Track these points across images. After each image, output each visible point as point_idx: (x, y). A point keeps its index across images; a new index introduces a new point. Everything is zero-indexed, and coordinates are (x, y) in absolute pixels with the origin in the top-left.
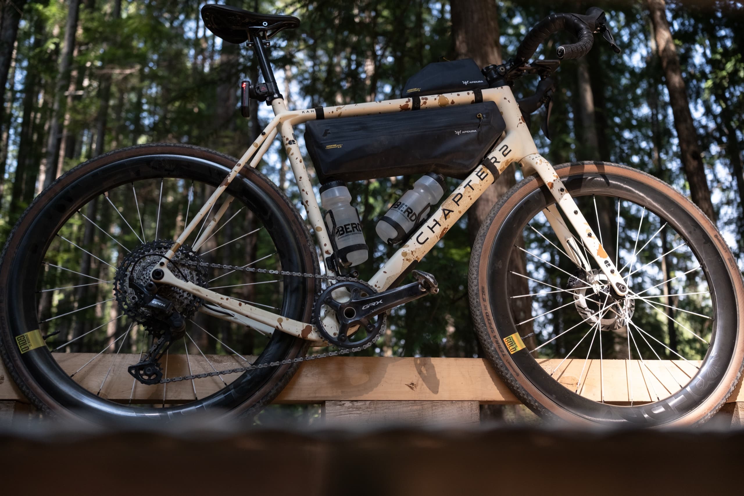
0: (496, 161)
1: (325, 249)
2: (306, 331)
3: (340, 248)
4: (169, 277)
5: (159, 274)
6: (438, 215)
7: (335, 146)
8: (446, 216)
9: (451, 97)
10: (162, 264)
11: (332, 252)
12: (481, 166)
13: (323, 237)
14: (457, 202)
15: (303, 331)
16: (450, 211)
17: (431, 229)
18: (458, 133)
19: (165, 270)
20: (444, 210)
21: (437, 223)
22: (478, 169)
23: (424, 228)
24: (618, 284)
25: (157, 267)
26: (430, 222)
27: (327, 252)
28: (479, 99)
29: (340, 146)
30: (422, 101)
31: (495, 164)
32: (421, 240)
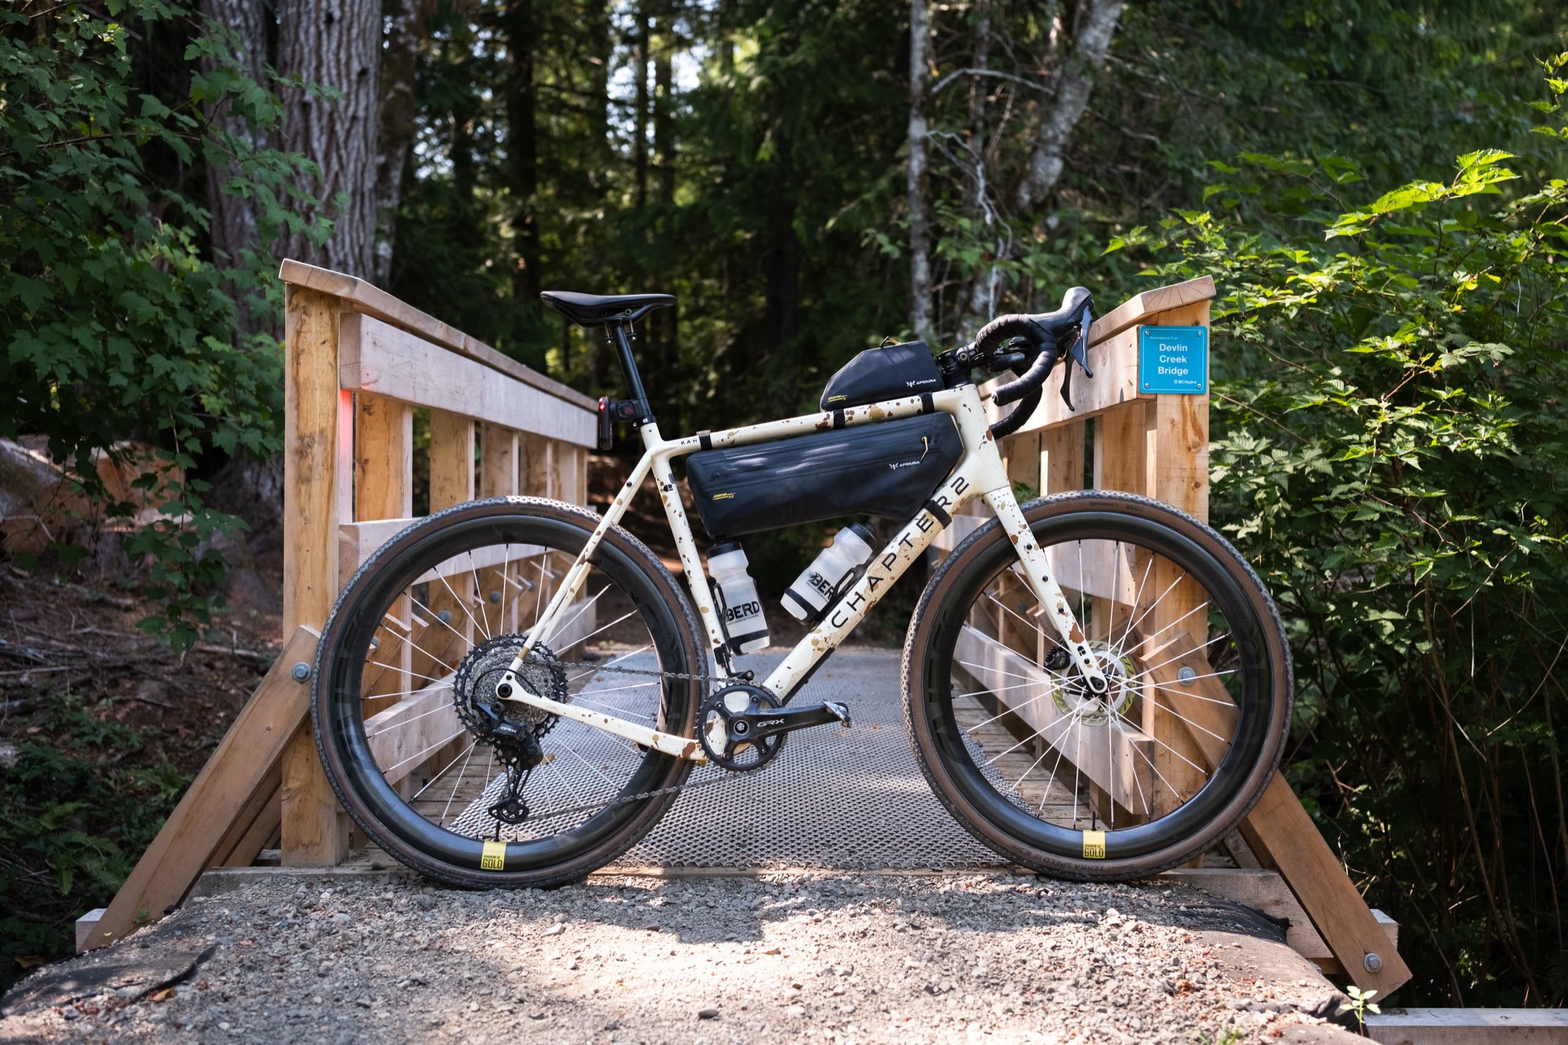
1: (712, 637)
2: (690, 748)
3: (732, 635)
4: (519, 694)
5: (506, 690)
6: (862, 585)
7: (724, 495)
8: (872, 587)
9: (886, 407)
10: (509, 678)
11: (723, 641)
12: (924, 511)
13: (711, 620)
14: (888, 567)
15: (684, 750)
16: (878, 579)
17: (852, 606)
18: (894, 467)
19: (514, 684)
20: (870, 578)
21: (860, 597)
22: (919, 516)
23: (842, 606)
24: (1093, 679)
25: (503, 681)
26: (851, 597)
27: (716, 641)
28: (928, 407)
29: (731, 496)
30: (847, 417)
31: (945, 508)
32: (838, 622)
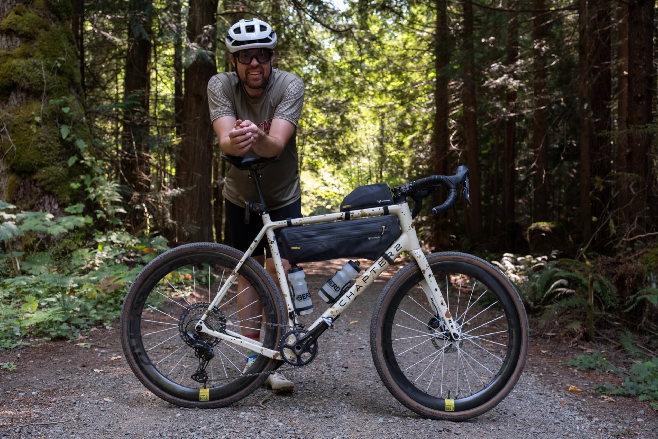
0: (391, 255)
1: (288, 307)
2: (276, 355)
3: (297, 307)
4: (205, 329)
5: (200, 328)
6: (353, 289)
7: (296, 248)
8: (358, 290)
9: (367, 211)
10: (201, 323)
11: (293, 309)
12: (382, 258)
13: (288, 300)
14: (365, 281)
15: (274, 356)
16: (360, 287)
17: (348, 297)
18: (370, 238)
19: (203, 325)
20: (357, 286)
21: (352, 294)
22: (380, 260)
23: (344, 297)
24: (454, 334)
25: (198, 324)
26: (348, 293)
27: (290, 309)
28: (386, 212)
29: (299, 248)
30: (351, 215)
31: (391, 257)
32: (342, 304)
